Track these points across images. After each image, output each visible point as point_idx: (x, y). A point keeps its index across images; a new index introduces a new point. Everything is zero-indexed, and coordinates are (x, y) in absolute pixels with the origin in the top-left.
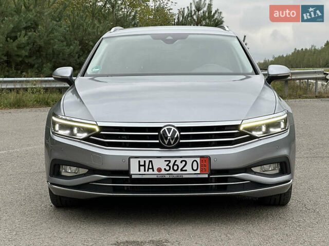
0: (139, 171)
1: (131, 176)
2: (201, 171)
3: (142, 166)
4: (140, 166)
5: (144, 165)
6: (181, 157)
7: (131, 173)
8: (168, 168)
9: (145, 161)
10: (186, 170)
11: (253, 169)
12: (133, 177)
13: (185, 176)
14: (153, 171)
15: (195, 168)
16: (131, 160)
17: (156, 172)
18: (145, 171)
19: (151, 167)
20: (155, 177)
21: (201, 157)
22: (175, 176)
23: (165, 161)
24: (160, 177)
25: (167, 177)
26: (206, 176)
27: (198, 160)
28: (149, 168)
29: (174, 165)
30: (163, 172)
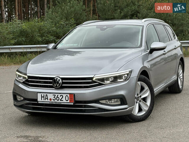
0: (42, 100)
1: (38, 102)
2: (70, 101)
3: (43, 97)
4: (42, 97)
5: (44, 97)
6: (60, 93)
7: (38, 100)
8: (54, 99)
9: (44, 95)
10: (63, 100)
11: (100, 101)
12: (39, 102)
13: (62, 104)
14: (48, 100)
15: (67, 100)
16: (38, 94)
17: (49, 101)
18: (44, 100)
19: (47, 98)
20: (48, 103)
21: (70, 94)
22: (58, 103)
23: (53, 95)
24: (51, 103)
25: (54, 103)
26: (72, 104)
27: (68, 95)
28: (46, 99)
29: (57, 97)
30: (52, 101)
